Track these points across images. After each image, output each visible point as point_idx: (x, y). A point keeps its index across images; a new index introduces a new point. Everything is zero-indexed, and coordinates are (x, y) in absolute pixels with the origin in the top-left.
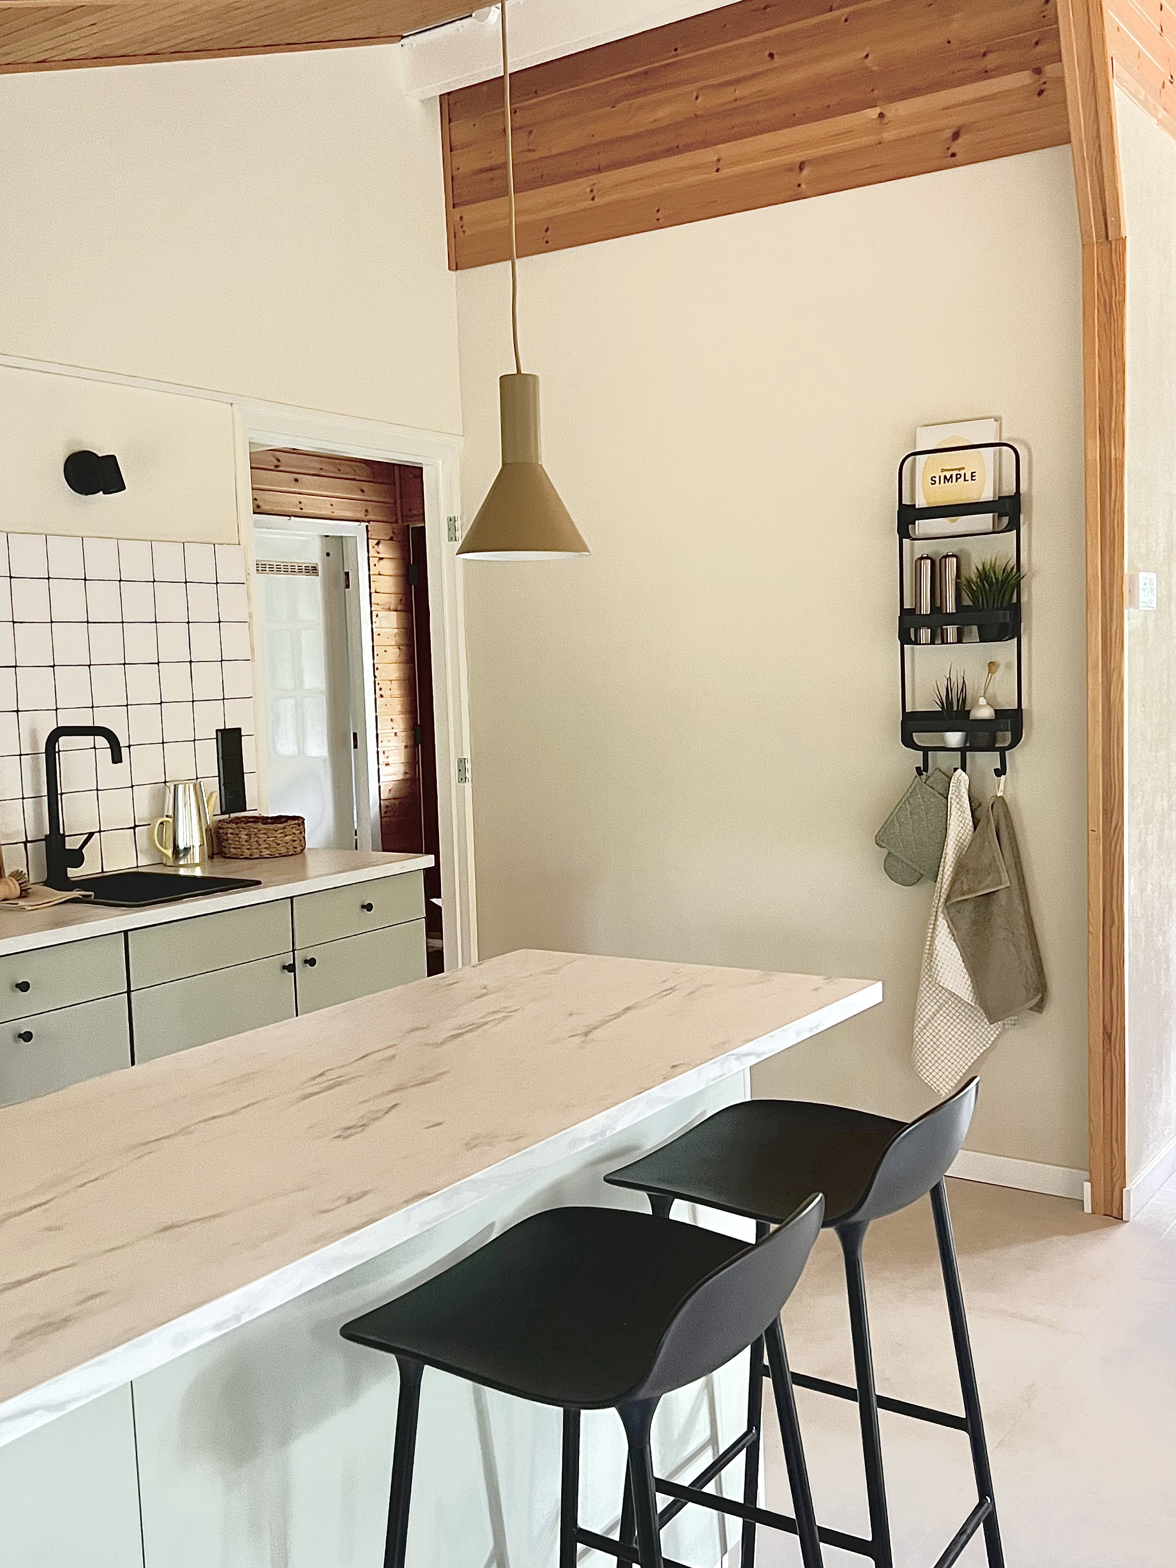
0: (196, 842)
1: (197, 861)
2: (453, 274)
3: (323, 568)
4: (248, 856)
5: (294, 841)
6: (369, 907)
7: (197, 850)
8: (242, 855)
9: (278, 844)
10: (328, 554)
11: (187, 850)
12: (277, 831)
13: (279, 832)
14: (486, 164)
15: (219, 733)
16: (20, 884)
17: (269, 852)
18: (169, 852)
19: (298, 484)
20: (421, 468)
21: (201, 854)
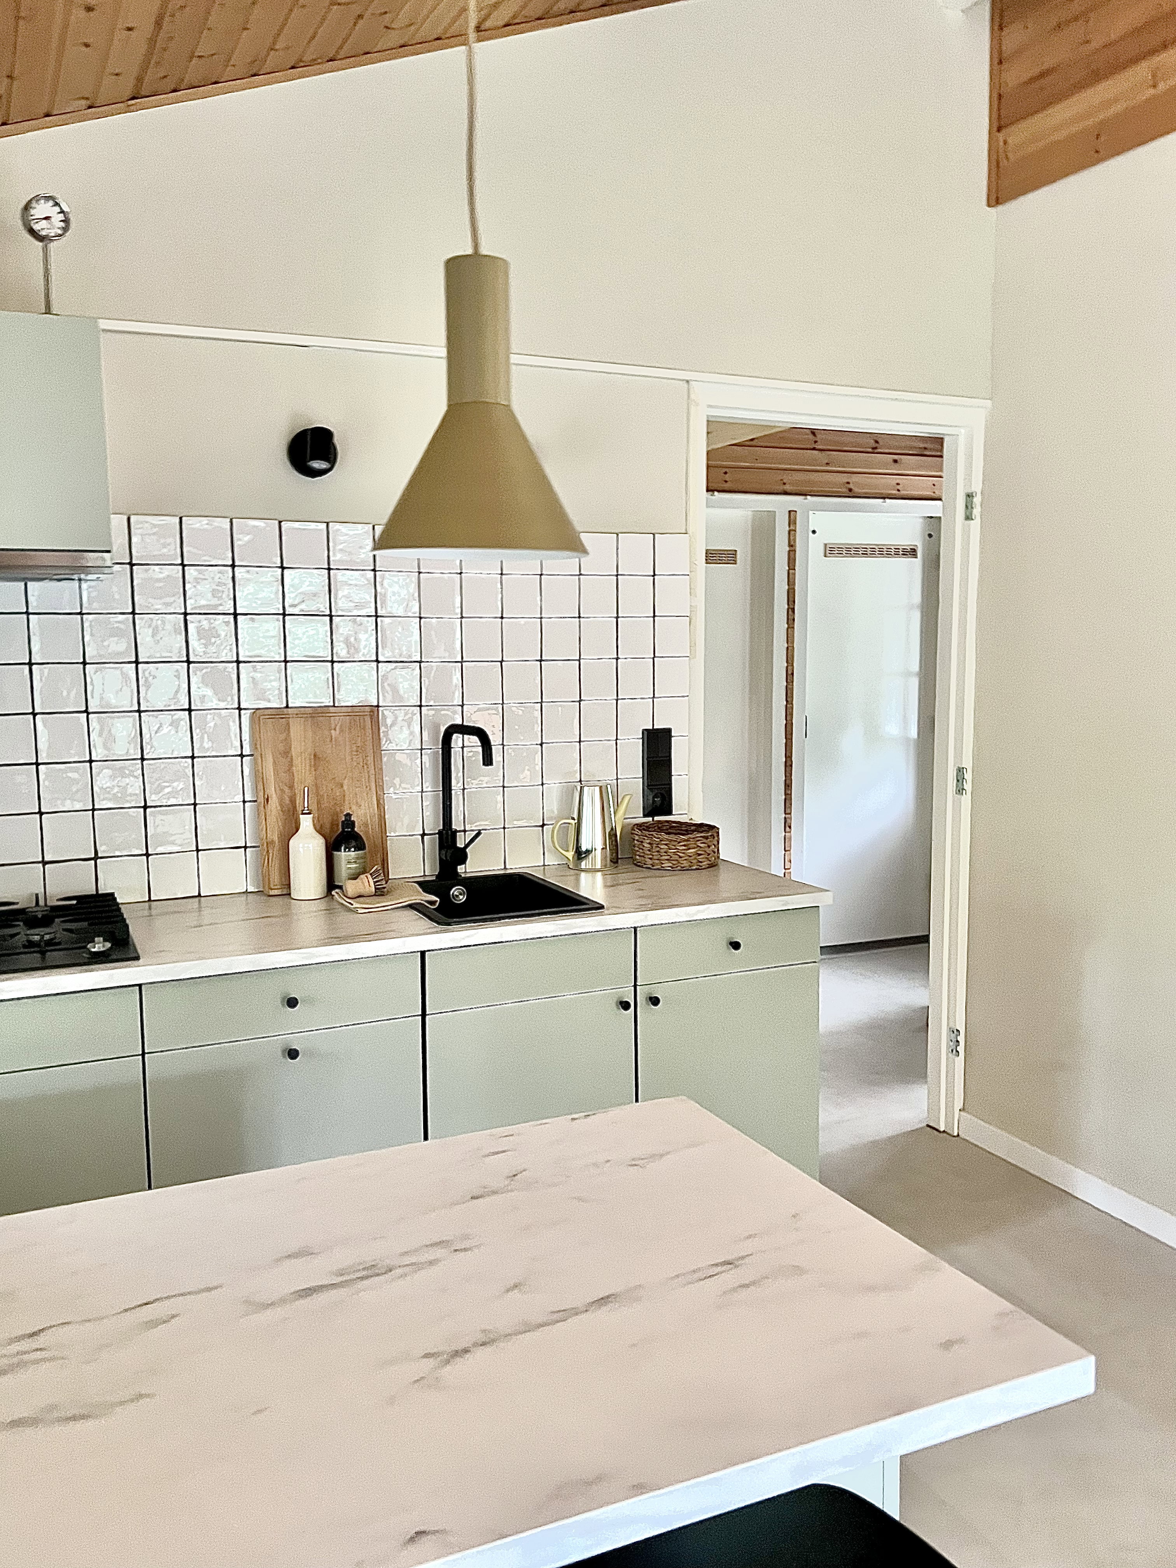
0: (599, 845)
1: (598, 866)
2: (992, 210)
3: (923, 549)
4: (650, 866)
5: (700, 855)
6: (736, 946)
7: (598, 853)
8: (645, 864)
9: (680, 857)
10: (930, 536)
11: (588, 852)
12: (679, 842)
13: (681, 844)
14: (1036, 71)
15: (646, 733)
16: (375, 882)
17: (671, 865)
18: (570, 854)
19: (897, 465)
20: (942, 438)
21: (604, 858)
